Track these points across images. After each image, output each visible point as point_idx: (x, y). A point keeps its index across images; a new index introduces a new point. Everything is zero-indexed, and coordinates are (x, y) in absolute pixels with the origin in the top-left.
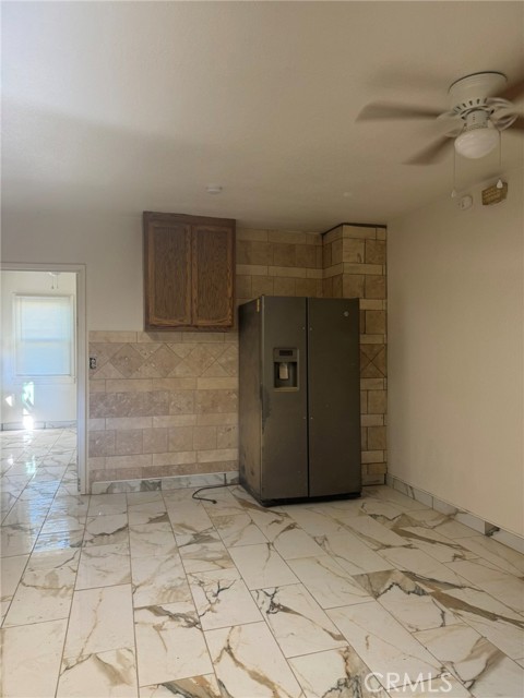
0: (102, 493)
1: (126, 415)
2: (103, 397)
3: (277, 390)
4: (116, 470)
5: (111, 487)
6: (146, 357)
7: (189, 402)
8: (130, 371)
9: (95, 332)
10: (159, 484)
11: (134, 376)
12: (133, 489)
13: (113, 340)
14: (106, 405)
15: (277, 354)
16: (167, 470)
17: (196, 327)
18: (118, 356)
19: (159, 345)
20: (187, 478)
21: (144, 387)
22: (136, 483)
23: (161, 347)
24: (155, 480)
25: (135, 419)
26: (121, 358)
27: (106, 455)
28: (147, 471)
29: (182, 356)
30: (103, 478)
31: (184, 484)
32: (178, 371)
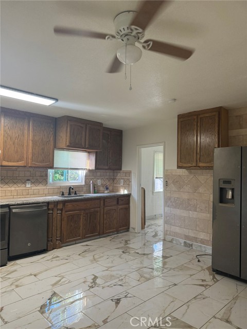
0: (169, 241)
1: (178, 208)
2: (170, 198)
3: (221, 204)
4: (175, 233)
5: (173, 239)
6: (186, 182)
7: (206, 207)
8: (180, 188)
9: (167, 170)
10: (192, 245)
11: (181, 190)
12: (181, 243)
13: (174, 174)
14: (171, 202)
15: (221, 183)
16: (196, 239)
17: (199, 167)
18: (175, 181)
19: (192, 176)
20: (205, 247)
21: (185, 196)
22: (182, 241)
23: (193, 177)
24: (190, 242)
25: (182, 211)
26: (176, 182)
27: (171, 224)
28: (187, 237)
29: (203, 182)
30: (170, 235)
31: (204, 249)
32: (201, 190)
